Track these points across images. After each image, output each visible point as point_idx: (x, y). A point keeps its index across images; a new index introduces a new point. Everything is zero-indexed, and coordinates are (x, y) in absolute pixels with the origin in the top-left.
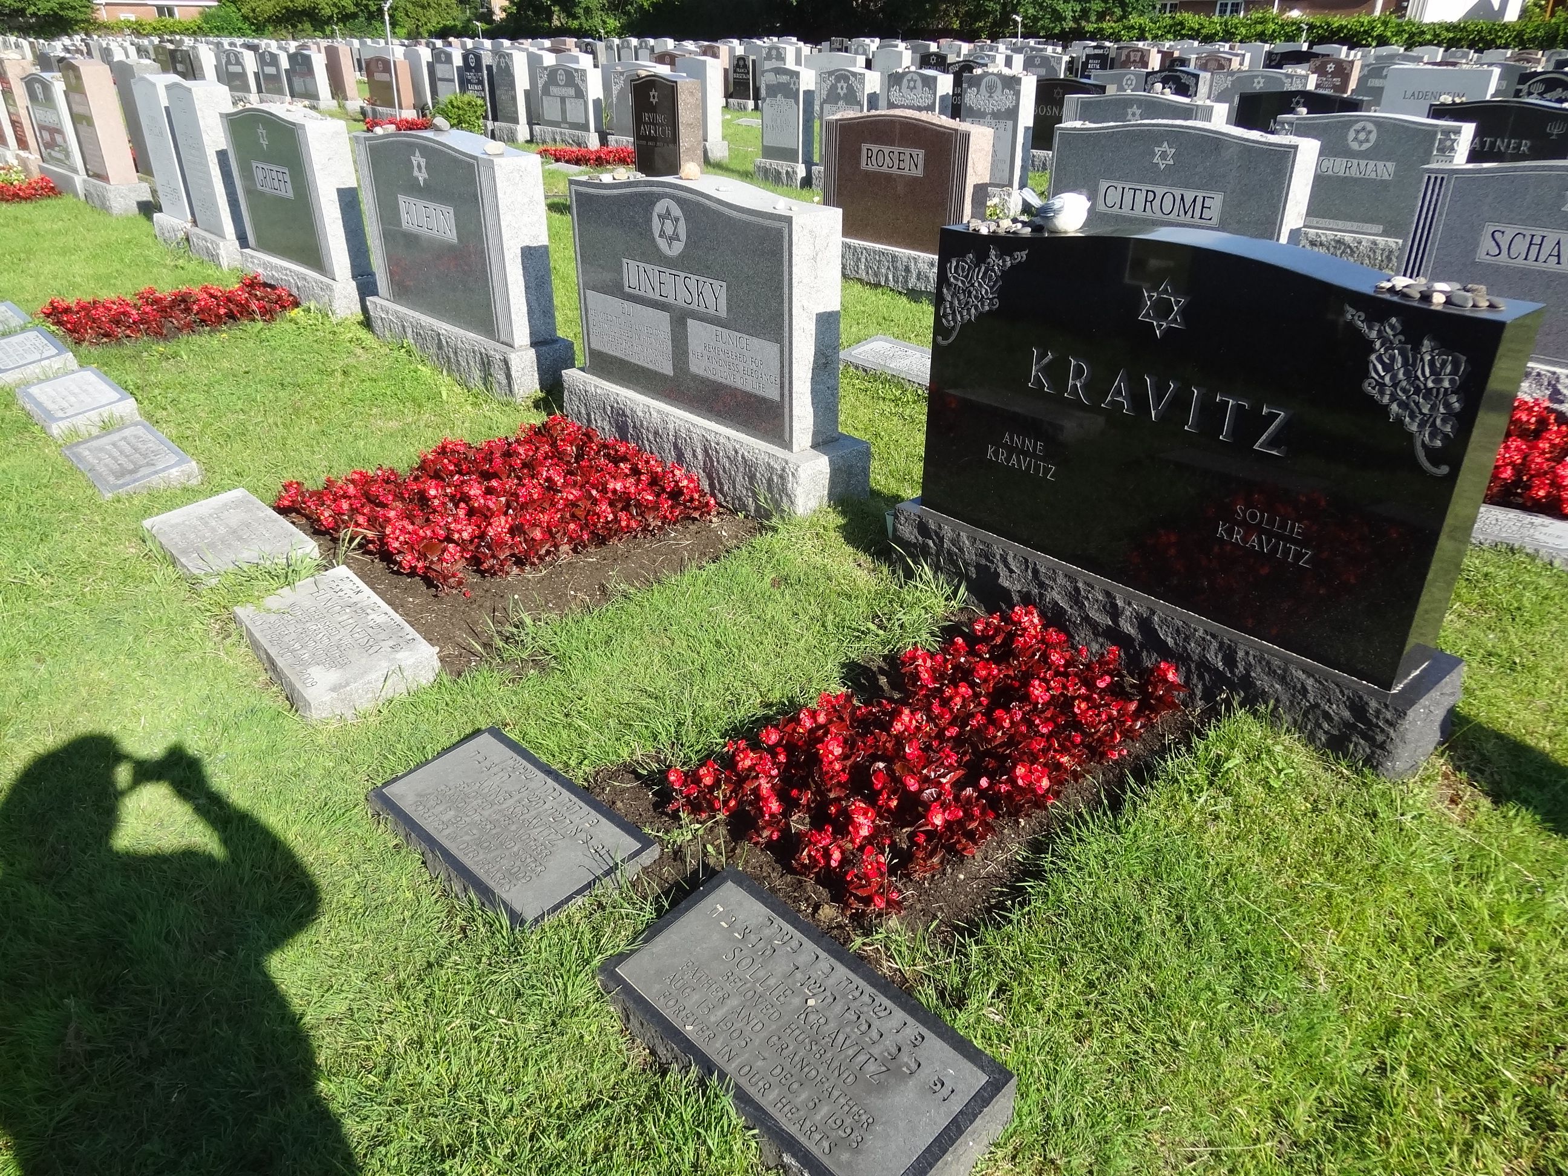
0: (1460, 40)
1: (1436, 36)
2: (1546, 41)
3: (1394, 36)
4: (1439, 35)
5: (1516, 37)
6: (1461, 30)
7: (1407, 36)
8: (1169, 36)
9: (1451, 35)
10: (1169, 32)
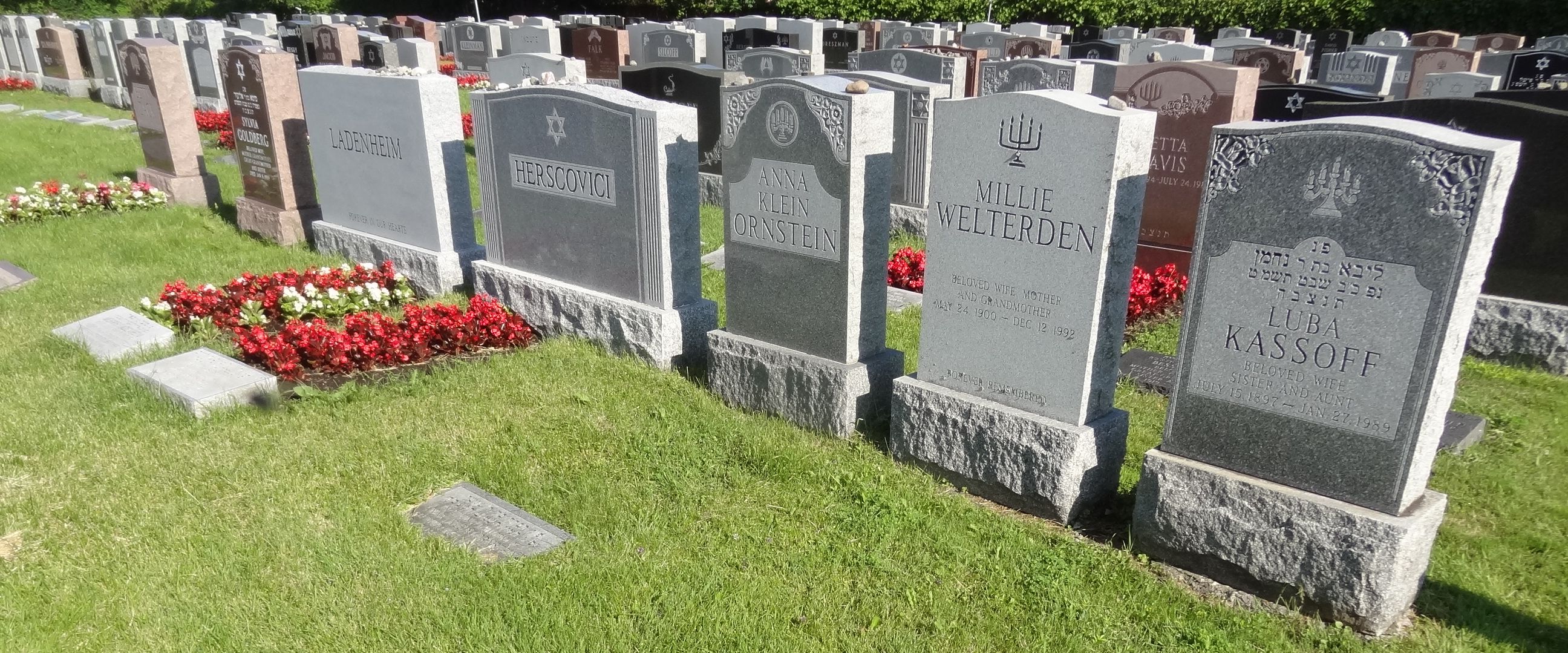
0: (1174, 15)
1: (1148, 10)
2: (1269, 17)
3: (1102, 11)
4: (1150, 10)
5: (1235, 12)
6: (1175, 5)
7: (1116, 11)
8: (865, 12)
9: (1164, 10)
10: (864, 7)
